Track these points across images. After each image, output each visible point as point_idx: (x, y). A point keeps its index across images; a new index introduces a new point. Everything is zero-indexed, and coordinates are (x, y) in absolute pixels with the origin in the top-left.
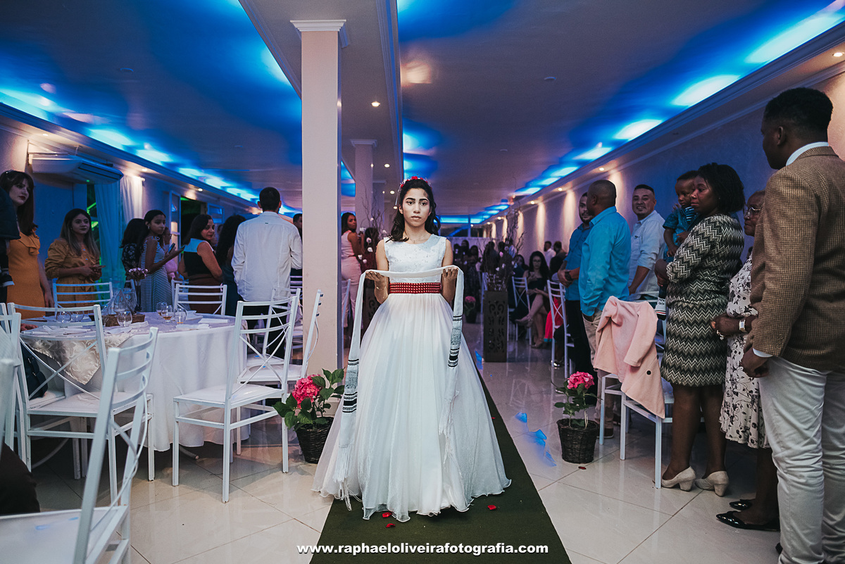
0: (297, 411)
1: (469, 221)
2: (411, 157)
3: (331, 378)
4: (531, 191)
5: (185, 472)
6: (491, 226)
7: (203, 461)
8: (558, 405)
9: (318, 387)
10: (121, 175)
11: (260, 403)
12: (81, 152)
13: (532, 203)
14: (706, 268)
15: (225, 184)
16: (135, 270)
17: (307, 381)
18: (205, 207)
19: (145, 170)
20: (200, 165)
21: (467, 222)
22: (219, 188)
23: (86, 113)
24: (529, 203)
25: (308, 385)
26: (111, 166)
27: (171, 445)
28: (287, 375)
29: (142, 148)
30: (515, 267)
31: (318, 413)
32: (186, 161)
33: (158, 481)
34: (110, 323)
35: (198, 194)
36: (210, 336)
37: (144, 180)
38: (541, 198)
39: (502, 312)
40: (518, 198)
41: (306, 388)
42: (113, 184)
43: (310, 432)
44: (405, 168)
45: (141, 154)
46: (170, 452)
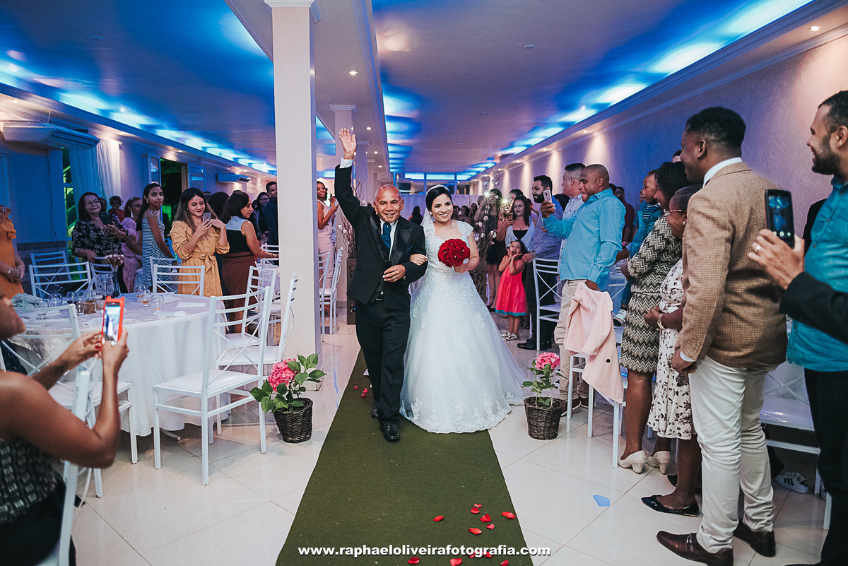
0: (274, 395)
1: (456, 177)
2: (393, 119)
3: (305, 363)
4: (516, 150)
5: (167, 454)
6: (478, 182)
7: (184, 442)
8: (526, 384)
9: (293, 372)
10: (97, 141)
11: (241, 388)
12: (54, 119)
13: (518, 161)
14: (664, 262)
15: (206, 145)
16: (111, 256)
17: (282, 366)
18: (186, 168)
19: (122, 133)
20: (180, 127)
21: (454, 179)
22: (201, 149)
23: (58, 79)
24: (514, 162)
25: (283, 370)
26: (86, 131)
27: (152, 429)
28: (263, 358)
29: (118, 111)
30: (494, 237)
31: (295, 396)
32: (164, 124)
33: (141, 463)
34: (89, 310)
35: (179, 155)
36: (187, 323)
37: (121, 143)
38: (526, 157)
39: (481, 281)
40: (503, 157)
41: (282, 373)
42: (89, 151)
43: (286, 414)
44: (387, 130)
45: (116, 117)
46: (151, 436)
